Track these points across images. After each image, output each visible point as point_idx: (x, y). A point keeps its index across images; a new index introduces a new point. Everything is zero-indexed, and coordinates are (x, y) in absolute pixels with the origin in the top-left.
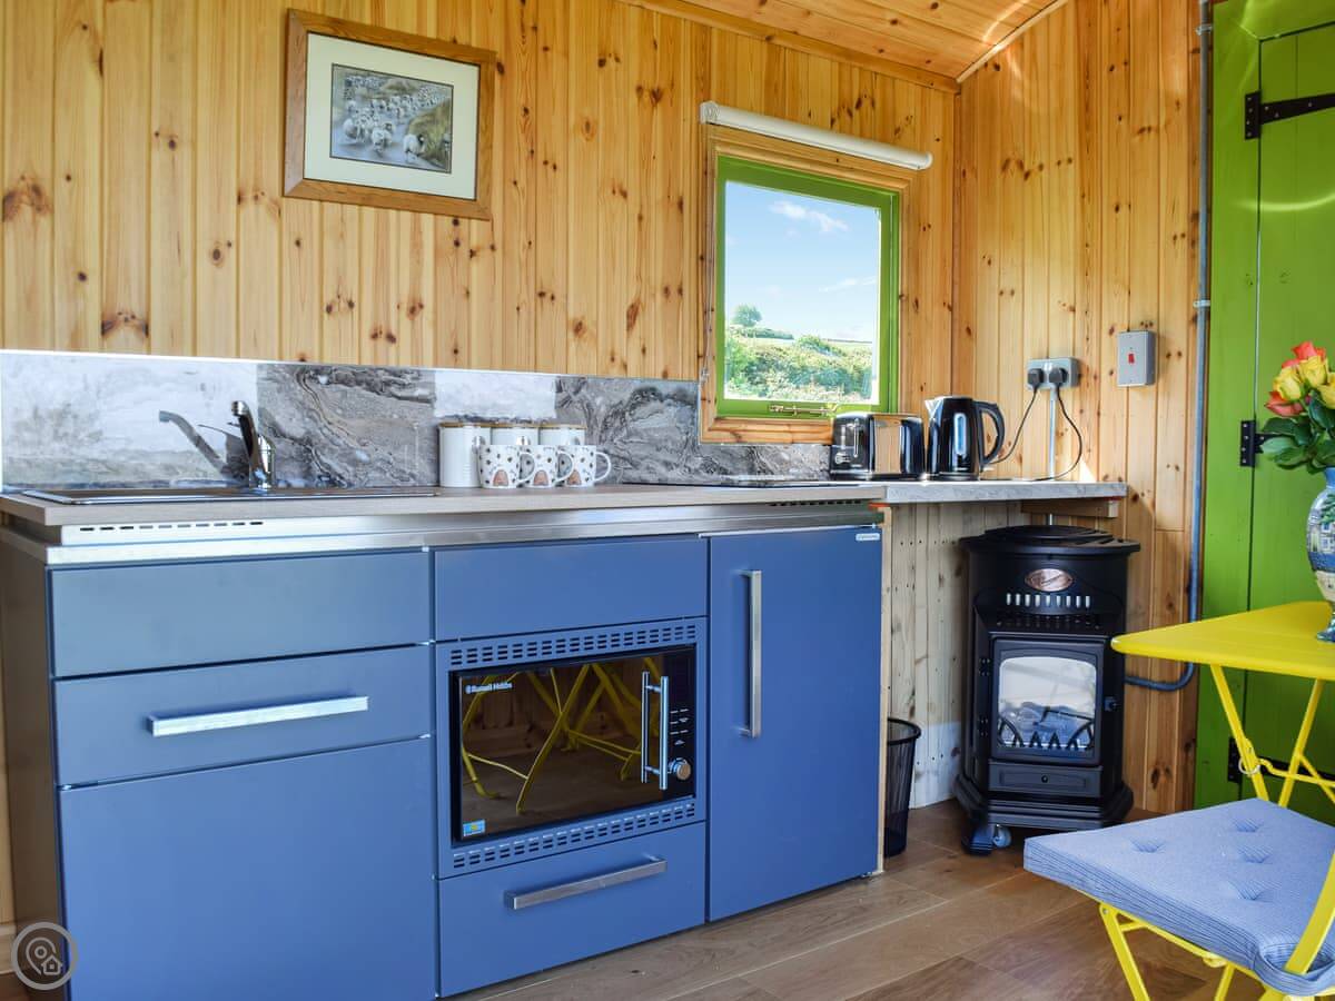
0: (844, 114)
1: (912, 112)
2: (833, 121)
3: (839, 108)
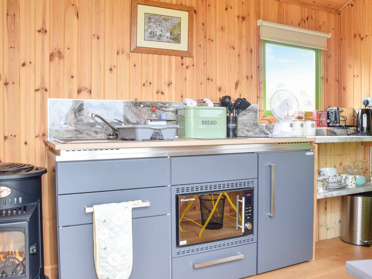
0: (303, 22)
1: (325, 21)
2: (299, 24)
3: (301, 21)
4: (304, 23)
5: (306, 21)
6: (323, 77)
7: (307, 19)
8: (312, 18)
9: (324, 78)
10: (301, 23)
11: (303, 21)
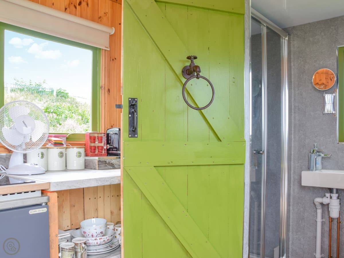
4: (74, 9)
5: (78, 7)
6: (103, 86)
7: (80, 4)
8: (88, 5)
9: (105, 88)
10: (69, 7)
11: (73, 5)
